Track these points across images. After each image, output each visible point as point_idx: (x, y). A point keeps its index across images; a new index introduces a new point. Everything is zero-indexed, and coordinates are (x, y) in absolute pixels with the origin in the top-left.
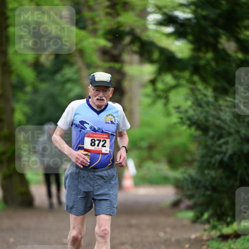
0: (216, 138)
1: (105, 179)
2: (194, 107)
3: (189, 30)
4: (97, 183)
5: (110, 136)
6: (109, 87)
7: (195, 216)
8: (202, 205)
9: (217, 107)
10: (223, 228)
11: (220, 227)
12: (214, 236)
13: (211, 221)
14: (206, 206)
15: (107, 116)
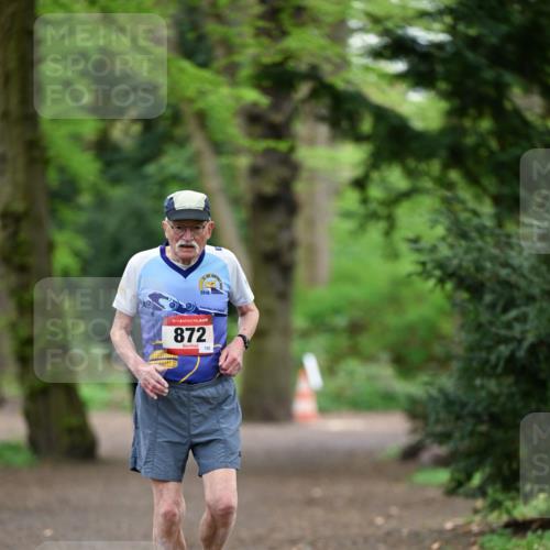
0: (499, 309)
1: (211, 404)
2: (450, 240)
3: (439, 69)
4: (195, 411)
5: (213, 317)
6: (203, 221)
7: (452, 479)
8: (468, 455)
9: (503, 239)
10: (514, 507)
11: (508, 504)
12: (495, 525)
13: (490, 491)
14: (477, 456)
15: (204, 278)
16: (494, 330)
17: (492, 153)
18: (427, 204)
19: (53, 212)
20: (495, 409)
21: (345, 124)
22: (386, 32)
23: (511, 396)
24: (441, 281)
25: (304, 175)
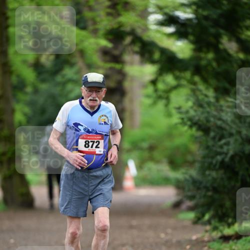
0: (217, 139)
2: (195, 108)
3: (190, 30)
4: (92, 183)
5: (104, 136)
6: (102, 88)
8: (203, 206)
9: (219, 108)
10: (224, 229)
11: (221, 228)
12: (215, 237)
13: (213, 222)
14: (207, 206)
15: (100, 117)
16: (214, 149)
17: (214, 69)
18: (184, 92)
19: (14, 96)
20: (215, 185)
21: (147, 55)
22: (165, 14)
23: (222, 179)
24: (191, 127)
25: (129, 79)
